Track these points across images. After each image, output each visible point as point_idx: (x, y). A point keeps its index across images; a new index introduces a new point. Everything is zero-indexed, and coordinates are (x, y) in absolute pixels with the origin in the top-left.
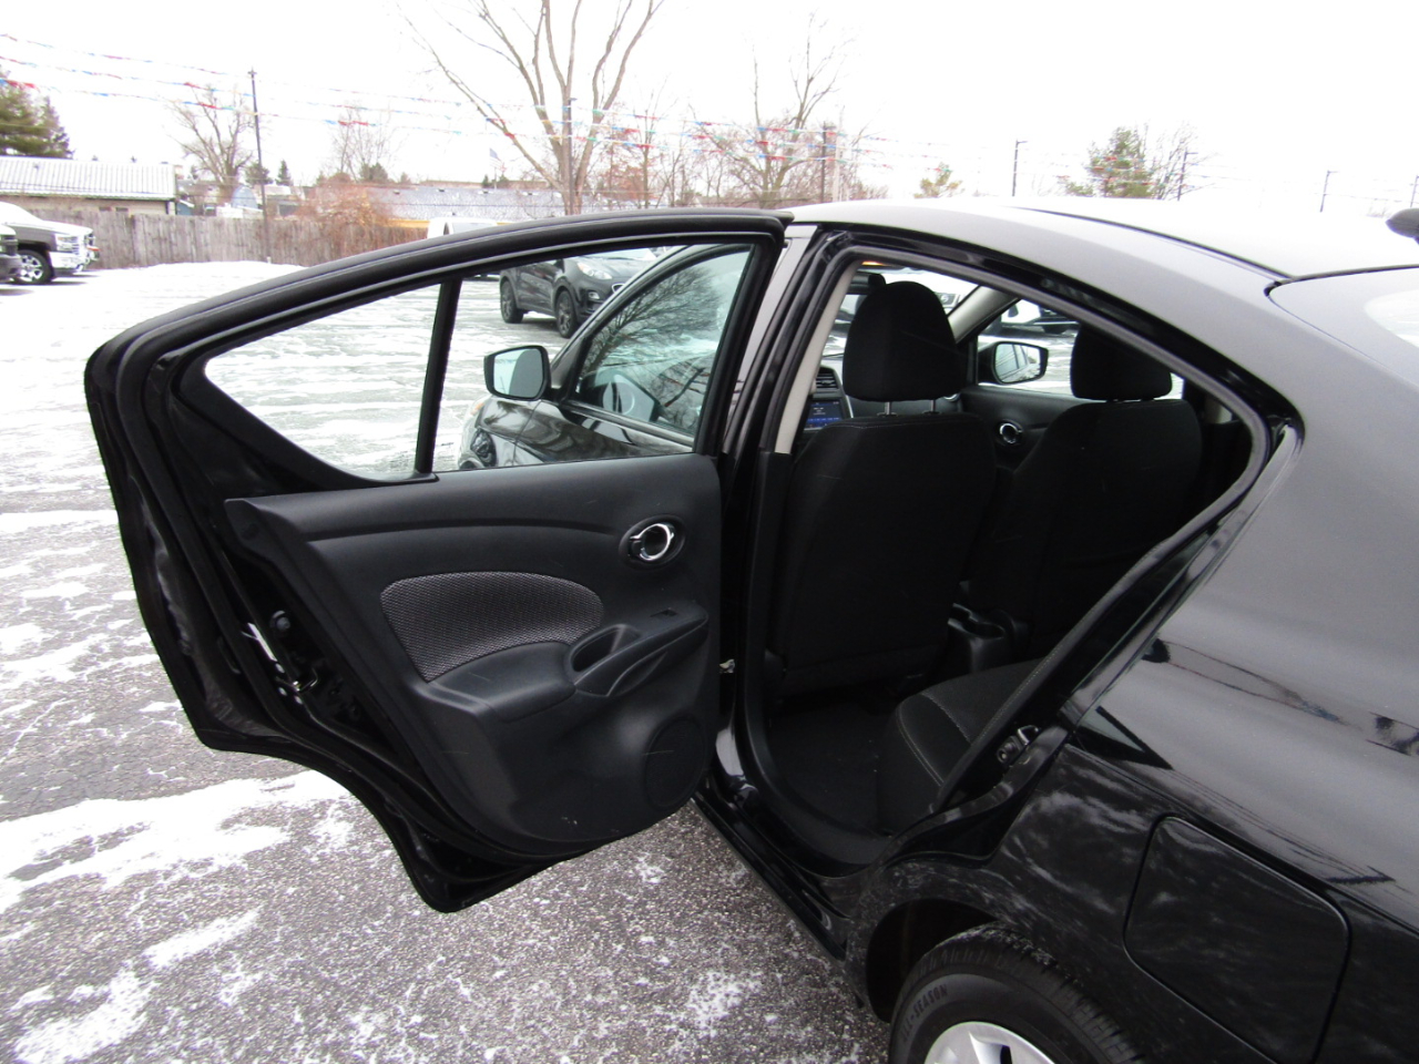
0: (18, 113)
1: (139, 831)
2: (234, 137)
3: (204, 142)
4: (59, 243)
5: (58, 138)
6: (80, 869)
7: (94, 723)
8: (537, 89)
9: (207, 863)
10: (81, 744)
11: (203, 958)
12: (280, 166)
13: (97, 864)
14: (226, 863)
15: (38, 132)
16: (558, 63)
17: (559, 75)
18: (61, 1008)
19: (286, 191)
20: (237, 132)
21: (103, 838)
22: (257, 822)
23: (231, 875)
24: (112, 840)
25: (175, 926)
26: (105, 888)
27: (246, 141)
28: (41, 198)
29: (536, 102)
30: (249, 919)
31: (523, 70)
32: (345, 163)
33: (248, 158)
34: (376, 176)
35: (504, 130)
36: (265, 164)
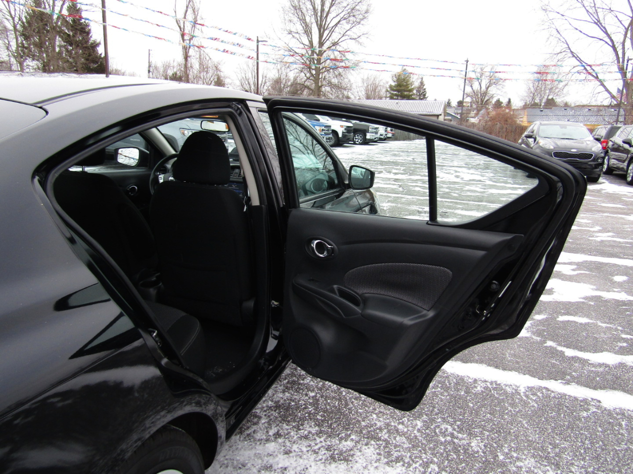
0: (405, 84)
2: (487, 88)
3: (474, 92)
4: (370, 130)
5: (422, 93)
8: (620, 55)
12: (507, 100)
15: (410, 90)
19: (507, 111)
20: (488, 87)
27: (493, 90)
29: (619, 62)
31: (614, 47)
32: (533, 98)
33: (492, 97)
34: (550, 103)
35: (597, 78)
36: (501, 100)
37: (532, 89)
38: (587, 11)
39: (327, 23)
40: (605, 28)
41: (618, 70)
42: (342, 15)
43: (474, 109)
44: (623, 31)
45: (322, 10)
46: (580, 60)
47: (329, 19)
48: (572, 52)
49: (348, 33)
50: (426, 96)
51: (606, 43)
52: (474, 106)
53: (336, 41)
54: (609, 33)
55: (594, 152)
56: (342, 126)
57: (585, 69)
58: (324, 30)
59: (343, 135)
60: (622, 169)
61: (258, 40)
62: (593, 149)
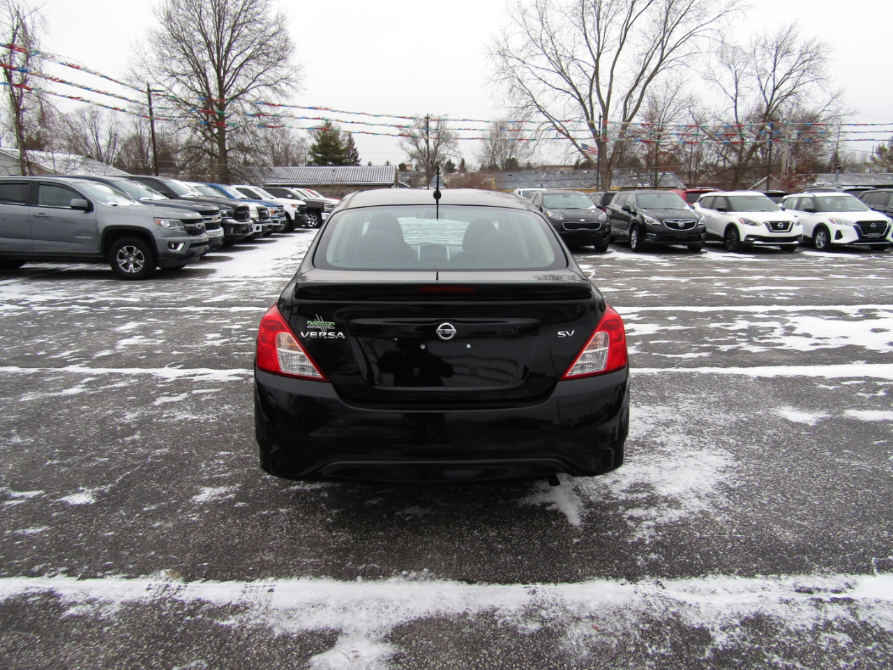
0: (333, 144)
2: (436, 148)
3: (420, 152)
4: (326, 208)
5: (353, 154)
8: (589, 110)
12: (460, 162)
15: (341, 152)
16: (602, 95)
17: (602, 102)
19: (463, 175)
20: (438, 145)
27: (443, 150)
28: (327, 186)
29: (588, 119)
31: (581, 100)
32: (493, 159)
33: (444, 158)
34: (511, 165)
35: (568, 136)
36: (452, 161)
37: (491, 148)
38: (549, 58)
39: (228, 63)
40: (569, 79)
41: (588, 128)
42: (249, 52)
43: (423, 174)
44: (588, 82)
45: (219, 44)
46: (548, 116)
47: (230, 57)
48: (538, 106)
49: (261, 77)
50: (359, 158)
51: (573, 96)
52: (423, 170)
53: (244, 87)
54: (574, 84)
55: (600, 221)
56: (293, 206)
57: (554, 125)
58: (225, 72)
59: (296, 216)
60: (624, 236)
61: (149, 90)
62: (600, 218)
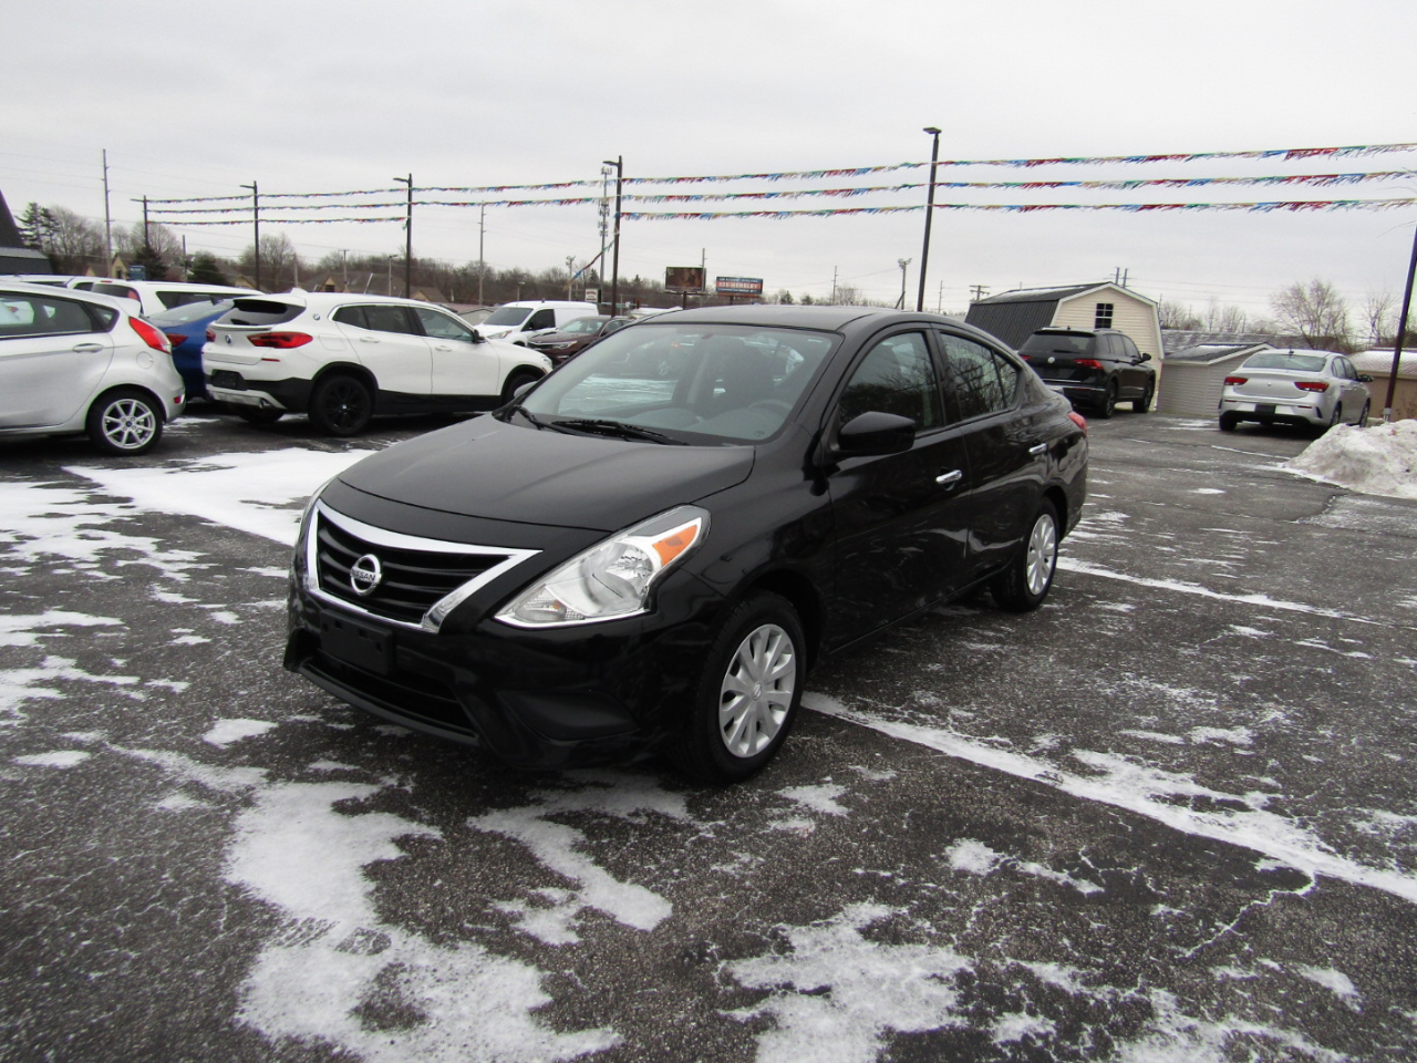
1: (1159, 797)
6: (1206, 791)
7: (1156, 899)
9: (1128, 760)
10: (1176, 880)
11: (1156, 731)
13: (1195, 790)
14: (1119, 755)
18: (1231, 745)
21: (1185, 805)
22: (1083, 766)
23: (1119, 749)
24: (1178, 800)
25: (1163, 746)
26: (1194, 775)
30: (1124, 732)
